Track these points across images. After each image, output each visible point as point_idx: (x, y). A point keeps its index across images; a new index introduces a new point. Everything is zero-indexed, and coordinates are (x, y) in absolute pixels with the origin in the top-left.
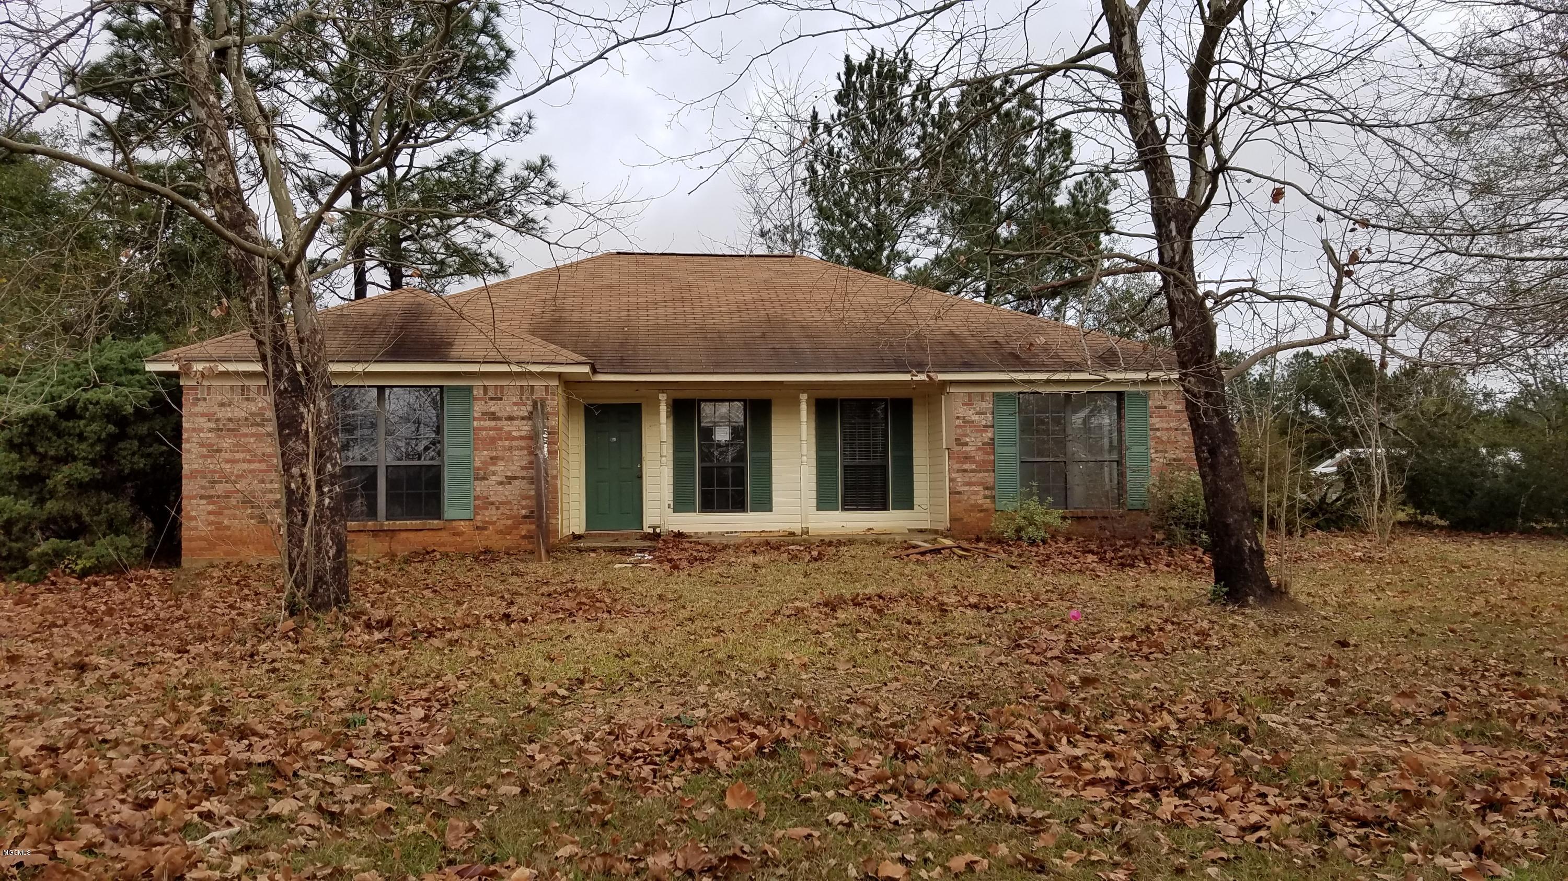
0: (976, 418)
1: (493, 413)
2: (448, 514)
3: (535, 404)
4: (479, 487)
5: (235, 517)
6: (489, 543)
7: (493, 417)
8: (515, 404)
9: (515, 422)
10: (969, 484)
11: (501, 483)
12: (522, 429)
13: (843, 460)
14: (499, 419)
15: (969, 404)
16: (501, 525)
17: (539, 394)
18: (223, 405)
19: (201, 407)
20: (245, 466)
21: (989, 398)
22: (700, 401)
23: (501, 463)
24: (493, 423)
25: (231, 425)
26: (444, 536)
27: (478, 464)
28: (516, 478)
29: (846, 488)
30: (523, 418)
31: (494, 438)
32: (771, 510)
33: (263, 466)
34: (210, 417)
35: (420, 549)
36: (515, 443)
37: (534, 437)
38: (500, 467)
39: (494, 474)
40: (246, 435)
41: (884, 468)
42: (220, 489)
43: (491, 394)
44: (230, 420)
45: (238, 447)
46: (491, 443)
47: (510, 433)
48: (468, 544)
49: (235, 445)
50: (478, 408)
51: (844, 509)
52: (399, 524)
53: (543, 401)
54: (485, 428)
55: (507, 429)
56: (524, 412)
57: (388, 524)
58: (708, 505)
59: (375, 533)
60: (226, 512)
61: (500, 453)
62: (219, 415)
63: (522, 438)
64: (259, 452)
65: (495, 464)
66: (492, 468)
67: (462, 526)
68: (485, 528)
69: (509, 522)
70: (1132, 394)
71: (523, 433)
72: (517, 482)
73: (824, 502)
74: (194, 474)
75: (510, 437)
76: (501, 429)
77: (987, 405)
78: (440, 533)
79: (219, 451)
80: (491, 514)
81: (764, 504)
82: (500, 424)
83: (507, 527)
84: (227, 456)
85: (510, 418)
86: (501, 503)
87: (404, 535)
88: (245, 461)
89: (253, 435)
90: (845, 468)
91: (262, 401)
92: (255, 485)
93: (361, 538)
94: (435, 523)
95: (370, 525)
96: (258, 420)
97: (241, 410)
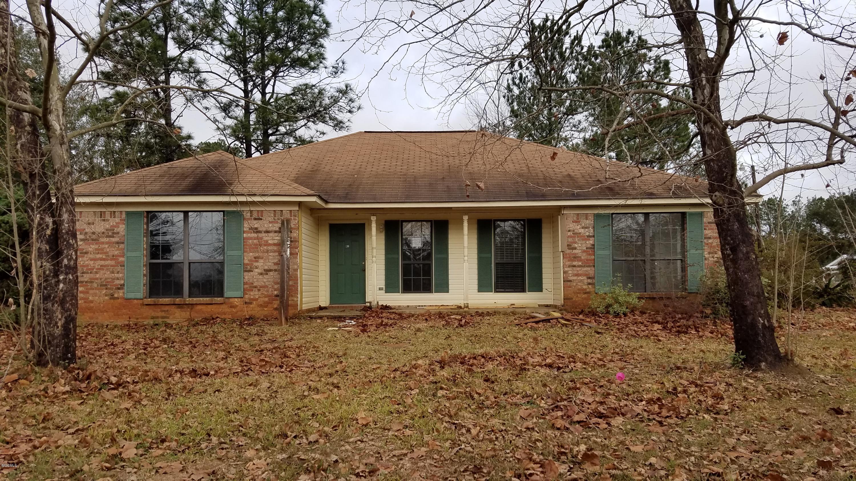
0: (582, 231)
1: (256, 228)
2: (227, 293)
3: (283, 223)
4: (247, 276)
5: (95, 295)
6: (253, 313)
7: (256, 231)
8: (270, 222)
9: (271, 234)
10: (577, 275)
11: (261, 274)
12: (274, 238)
13: (496, 258)
14: (260, 232)
15: (577, 222)
16: (261, 301)
17: (287, 215)
18: (89, 224)
20: (103, 263)
21: (591, 218)
22: (403, 221)
23: (261, 261)
24: (255, 235)
25: (94, 237)
26: (225, 308)
27: (246, 262)
28: (270, 270)
29: (497, 278)
30: (276, 232)
31: (257, 244)
32: (448, 292)
33: (113, 263)
35: (207, 316)
36: (270, 248)
37: (282, 244)
38: (260, 263)
39: (257, 268)
40: (103, 243)
41: (523, 264)
43: (255, 215)
44: (94, 233)
45: (98, 251)
46: (255, 248)
47: (267, 241)
48: (239, 313)
49: (96, 249)
50: (246, 226)
51: (496, 291)
52: (195, 300)
53: (288, 221)
54: (251, 238)
55: (265, 239)
56: (277, 226)
57: (189, 300)
58: (408, 288)
59: (180, 306)
60: (91, 292)
61: (261, 254)
62: (87, 230)
63: (274, 245)
64: (110, 254)
65: (257, 261)
66: (256, 264)
67: (236, 302)
68: (251, 303)
69: (266, 299)
70: (691, 214)
71: (276, 242)
72: (271, 273)
73: (482, 287)
75: (267, 244)
76: (261, 238)
77: (590, 222)
78: (222, 306)
79: (86, 253)
80: (254, 294)
81: (444, 287)
82: (260, 235)
83: (265, 302)
84: (92, 256)
85: (267, 232)
86: (261, 287)
87: (199, 307)
88: (101, 259)
89: (107, 243)
90: (497, 264)
91: (113, 222)
92: (108, 275)
93: (173, 309)
94: (219, 300)
95: (178, 300)
96: (111, 233)
97: (100, 227)
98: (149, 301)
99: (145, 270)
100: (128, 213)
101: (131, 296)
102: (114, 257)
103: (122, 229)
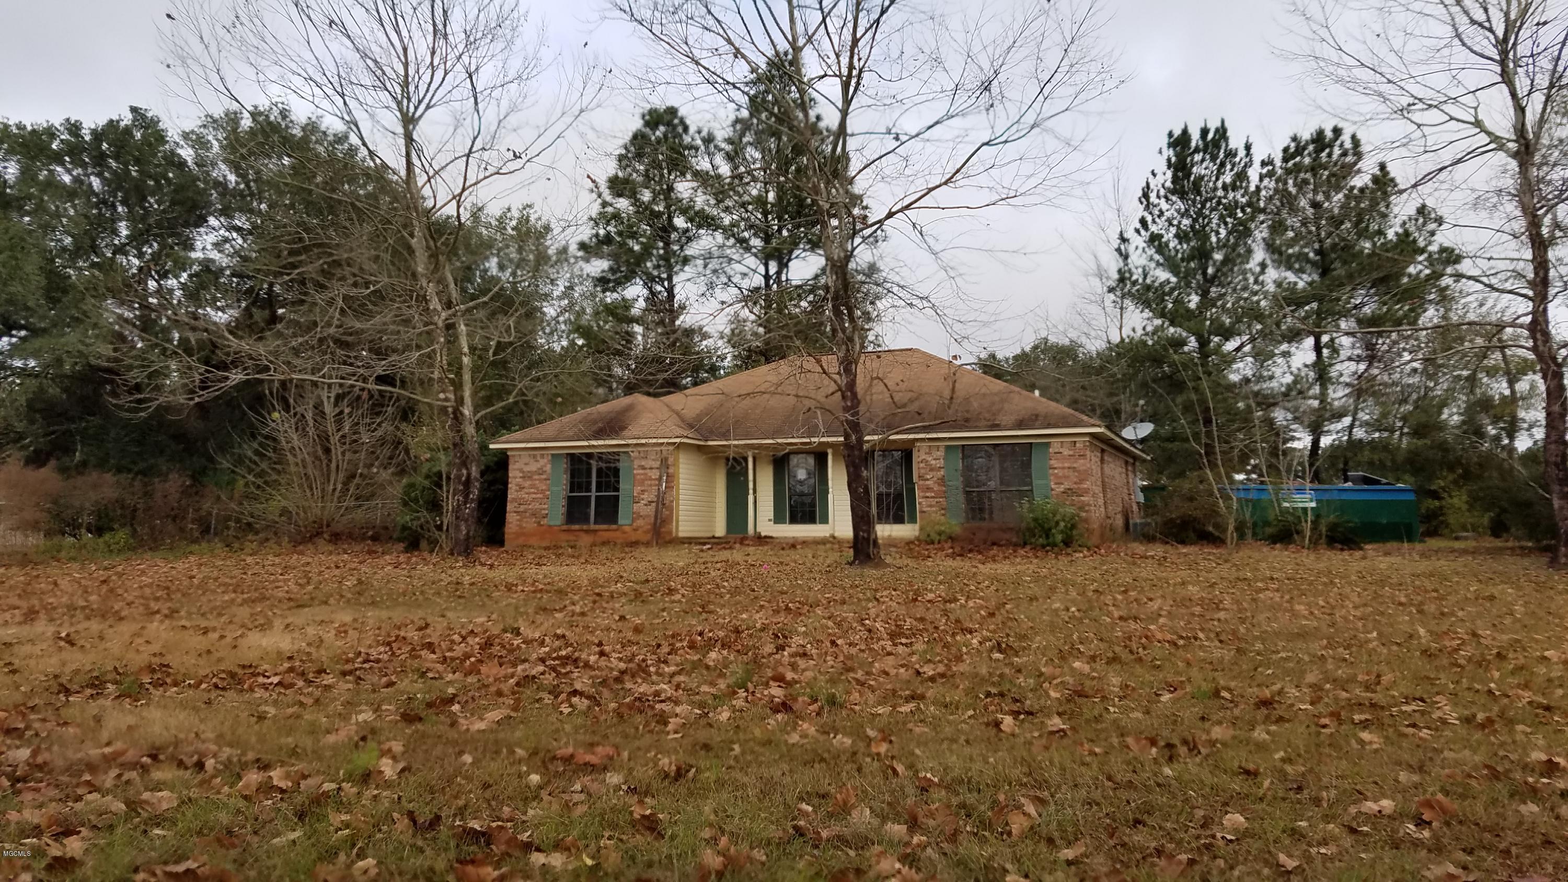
0: (933, 462)
1: (643, 466)
2: (620, 522)
3: (662, 462)
4: (636, 506)
5: (527, 522)
6: (637, 538)
7: (643, 468)
8: (652, 461)
9: (653, 471)
10: (931, 506)
11: (645, 505)
12: (655, 474)
14: (645, 469)
15: (929, 453)
16: (644, 528)
17: (666, 454)
18: (526, 464)
19: (517, 466)
20: (534, 496)
21: (942, 449)
22: (790, 456)
23: (646, 494)
24: (642, 472)
25: (529, 475)
26: (618, 534)
27: (635, 494)
28: (651, 502)
30: (656, 469)
31: (643, 480)
32: (827, 524)
33: (541, 496)
34: (521, 471)
35: (608, 539)
36: (652, 482)
37: (660, 479)
38: (645, 496)
39: (642, 499)
40: (535, 480)
41: (902, 496)
42: (522, 508)
43: (642, 455)
45: (532, 486)
46: (642, 483)
47: (649, 477)
48: (628, 538)
49: (530, 485)
50: (636, 463)
52: (597, 527)
53: (667, 459)
54: (639, 474)
55: (648, 475)
56: (658, 464)
57: (593, 526)
58: (794, 520)
59: (587, 531)
60: (524, 520)
61: (645, 488)
62: (524, 469)
63: (655, 479)
64: (539, 489)
65: (643, 494)
66: (642, 496)
67: (627, 528)
68: (637, 530)
69: (649, 527)
70: (1038, 445)
71: (656, 477)
72: (652, 505)
74: (514, 500)
75: (651, 479)
76: (646, 474)
77: (941, 453)
78: (616, 532)
79: (523, 488)
80: (640, 522)
81: (825, 520)
82: (645, 472)
83: (646, 529)
84: (527, 491)
85: (651, 468)
86: (645, 516)
87: (602, 533)
88: (534, 493)
89: (538, 480)
91: (542, 462)
92: (537, 506)
93: (582, 534)
94: (614, 527)
95: (585, 527)
96: (541, 472)
97: (533, 467)
98: (565, 527)
99: (564, 502)
100: (553, 455)
101: (552, 523)
102: (543, 492)
103: (548, 468)
